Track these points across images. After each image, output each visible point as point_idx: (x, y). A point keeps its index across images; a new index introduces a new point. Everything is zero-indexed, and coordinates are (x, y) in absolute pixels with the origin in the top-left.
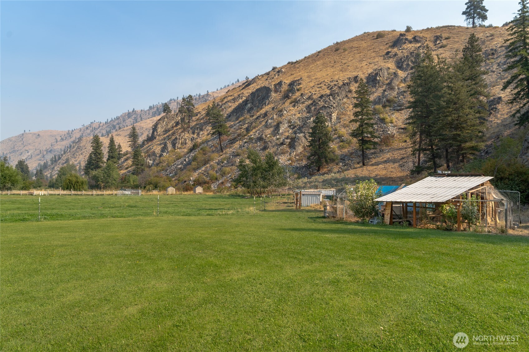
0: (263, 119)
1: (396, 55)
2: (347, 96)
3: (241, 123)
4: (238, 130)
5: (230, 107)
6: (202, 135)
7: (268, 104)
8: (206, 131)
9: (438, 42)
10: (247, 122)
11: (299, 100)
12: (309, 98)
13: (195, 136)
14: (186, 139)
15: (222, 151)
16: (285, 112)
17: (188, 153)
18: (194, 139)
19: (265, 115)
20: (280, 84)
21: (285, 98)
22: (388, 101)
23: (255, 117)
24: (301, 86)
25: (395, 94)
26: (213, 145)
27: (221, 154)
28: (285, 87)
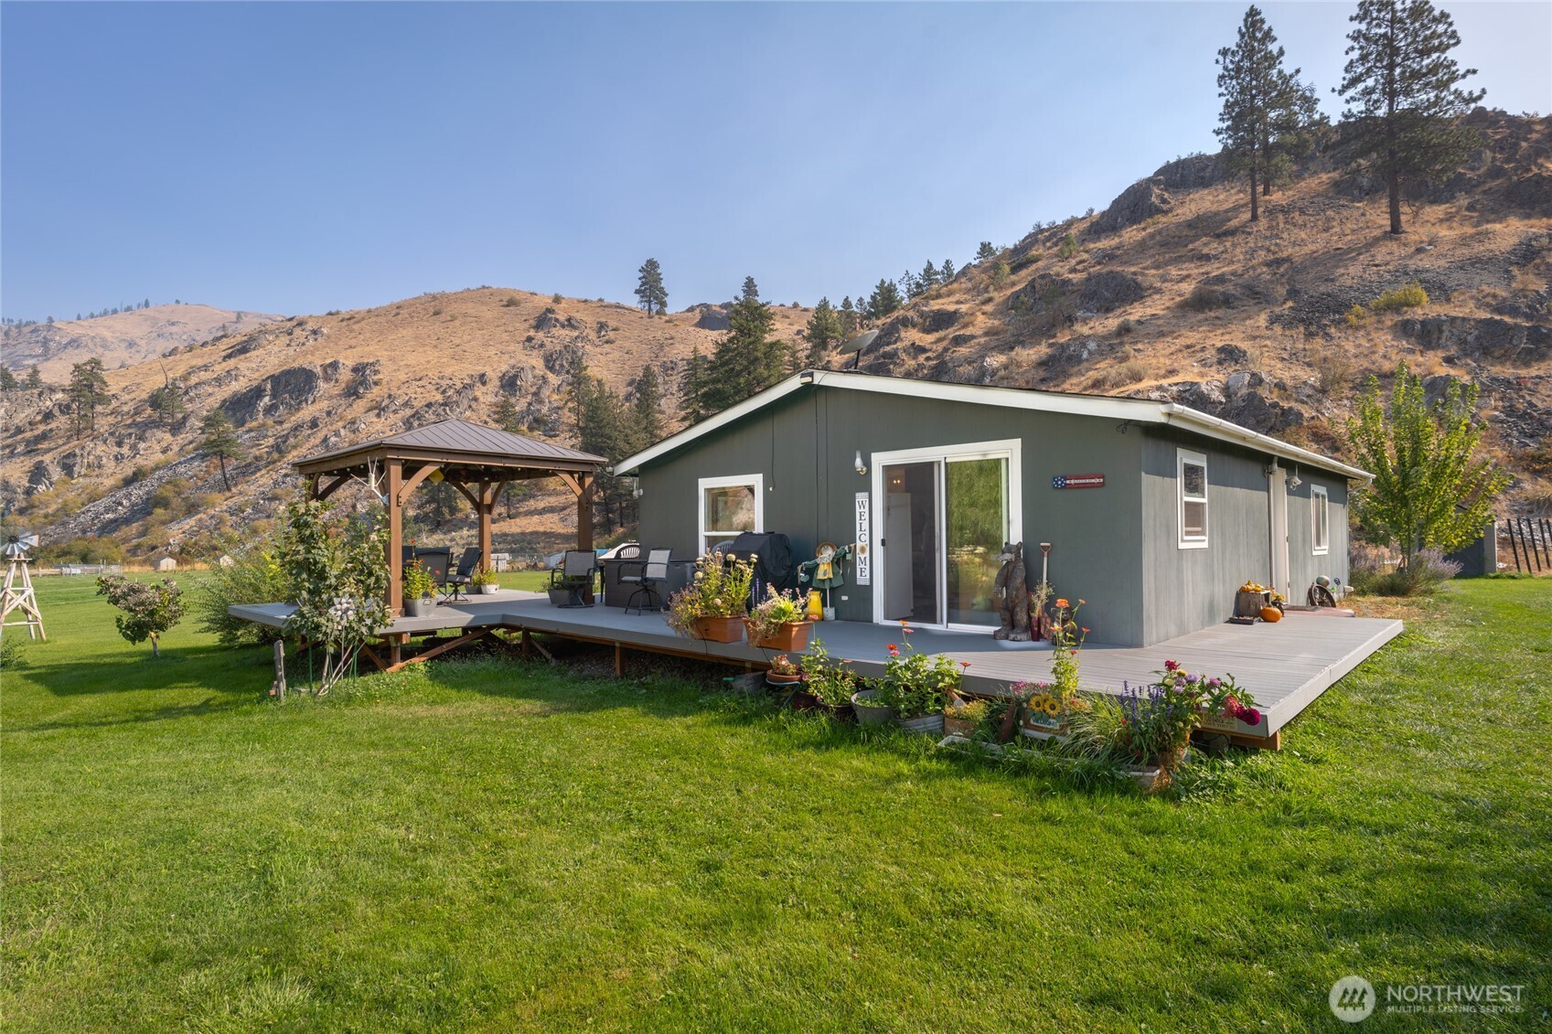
0: (309, 432)
1: (542, 345)
2: (470, 407)
3: (253, 434)
4: (252, 447)
5: (210, 395)
6: (146, 450)
7: (313, 403)
8: (155, 442)
9: (603, 333)
10: (270, 433)
11: (387, 406)
12: (406, 404)
13: (125, 450)
14: (100, 458)
15: (229, 490)
16: (363, 426)
17: (119, 488)
18: (123, 458)
19: (314, 424)
20: (334, 365)
21: (349, 396)
22: (536, 420)
23: (286, 426)
24: (380, 376)
25: (545, 410)
26: (196, 476)
27: (228, 494)
28: (345, 375)
